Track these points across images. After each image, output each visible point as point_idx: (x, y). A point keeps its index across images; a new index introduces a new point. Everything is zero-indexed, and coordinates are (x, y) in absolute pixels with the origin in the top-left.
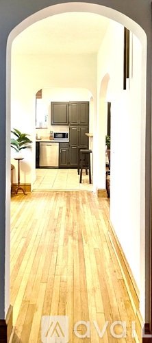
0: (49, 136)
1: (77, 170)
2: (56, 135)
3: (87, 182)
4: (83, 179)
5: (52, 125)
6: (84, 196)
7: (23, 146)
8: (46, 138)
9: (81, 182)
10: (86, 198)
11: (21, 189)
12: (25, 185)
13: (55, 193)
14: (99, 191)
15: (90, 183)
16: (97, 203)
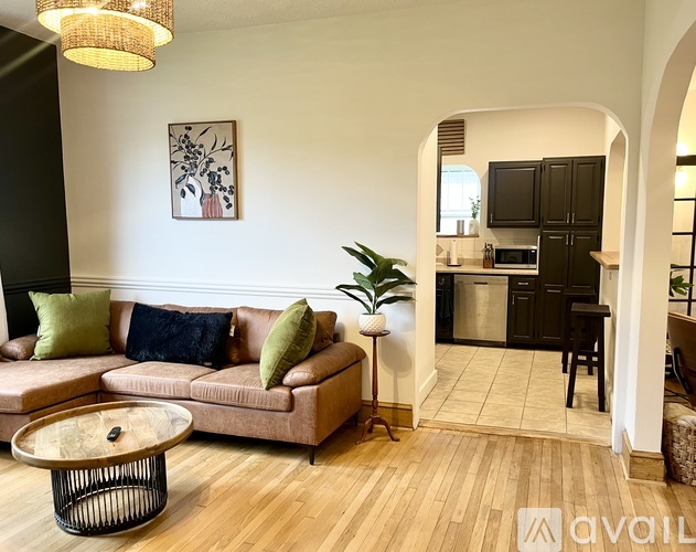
0: (482, 256)
1: (559, 355)
2: (501, 256)
3: (589, 404)
4: (576, 389)
5: (489, 226)
6: (579, 464)
7: (388, 294)
8: (475, 263)
9: (569, 404)
10: (587, 474)
11: (380, 421)
12: (395, 408)
13: (484, 443)
14: (636, 458)
15: (602, 407)
16: (627, 500)
